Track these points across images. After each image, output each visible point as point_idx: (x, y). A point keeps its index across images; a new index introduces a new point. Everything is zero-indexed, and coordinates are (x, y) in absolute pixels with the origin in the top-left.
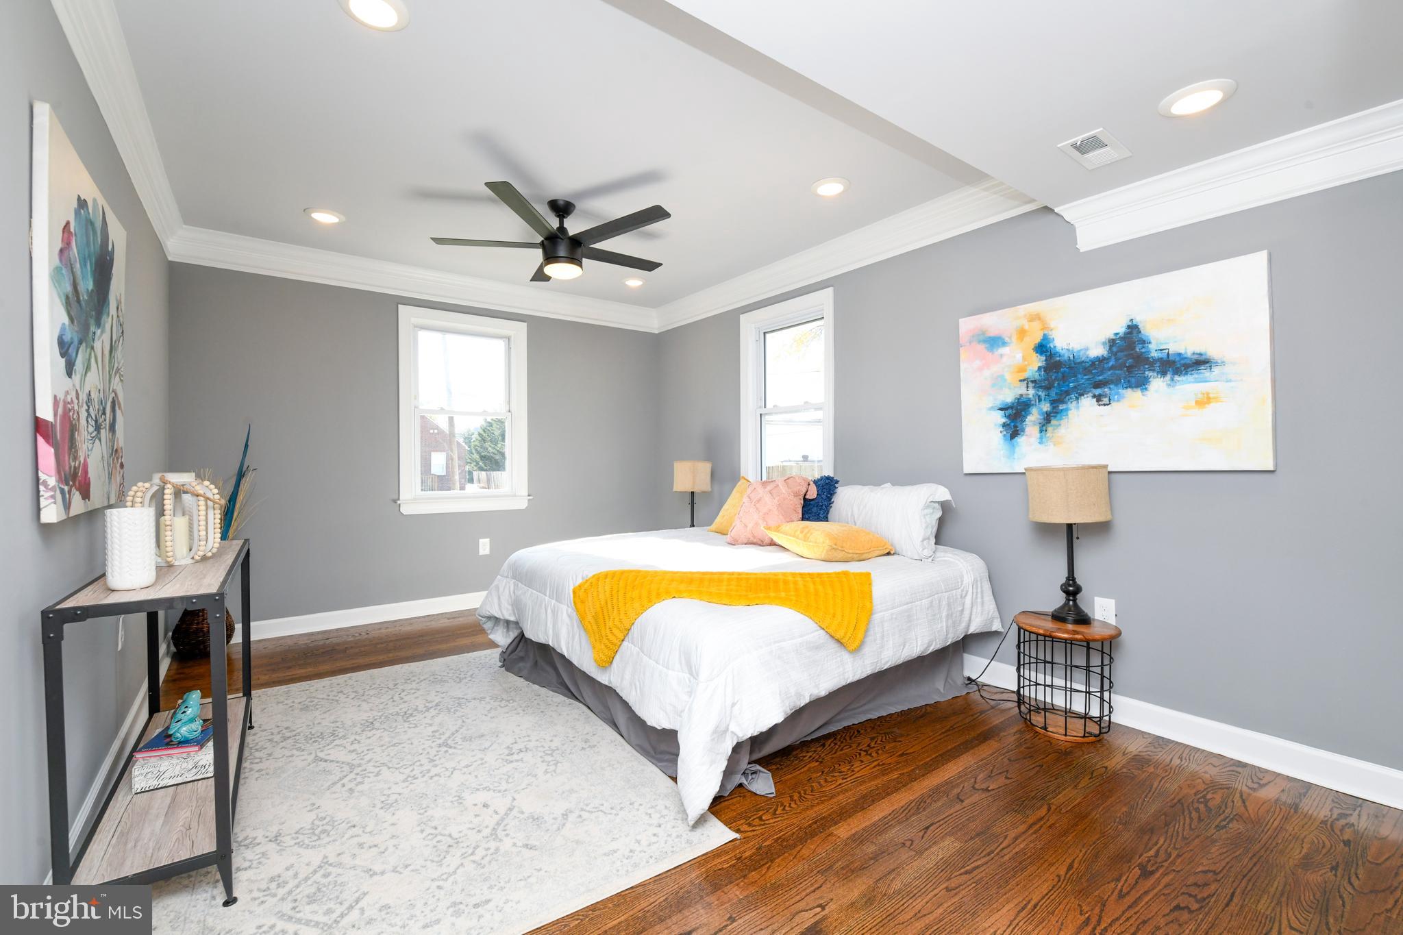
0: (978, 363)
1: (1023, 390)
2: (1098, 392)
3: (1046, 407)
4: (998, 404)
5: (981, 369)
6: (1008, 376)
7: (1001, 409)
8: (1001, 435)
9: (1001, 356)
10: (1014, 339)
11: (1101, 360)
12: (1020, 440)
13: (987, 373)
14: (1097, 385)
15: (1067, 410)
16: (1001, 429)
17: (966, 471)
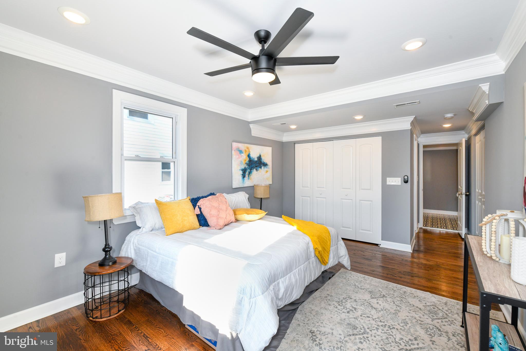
0: (237, 157)
1: (245, 166)
2: (256, 168)
3: (249, 170)
4: (241, 169)
5: (238, 158)
6: (243, 162)
7: (242, 170)
8: (242, 177)
9: (242, 156)
10: (244, 152)
11: (256, 161)
12: (245, 178)
13: (239, 160)
14: (256, 167)
15: (252, 172)
16: (242, 175)
17: (233, 187)
